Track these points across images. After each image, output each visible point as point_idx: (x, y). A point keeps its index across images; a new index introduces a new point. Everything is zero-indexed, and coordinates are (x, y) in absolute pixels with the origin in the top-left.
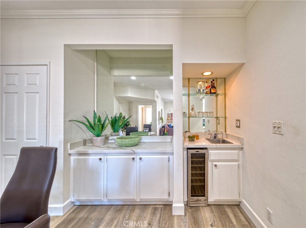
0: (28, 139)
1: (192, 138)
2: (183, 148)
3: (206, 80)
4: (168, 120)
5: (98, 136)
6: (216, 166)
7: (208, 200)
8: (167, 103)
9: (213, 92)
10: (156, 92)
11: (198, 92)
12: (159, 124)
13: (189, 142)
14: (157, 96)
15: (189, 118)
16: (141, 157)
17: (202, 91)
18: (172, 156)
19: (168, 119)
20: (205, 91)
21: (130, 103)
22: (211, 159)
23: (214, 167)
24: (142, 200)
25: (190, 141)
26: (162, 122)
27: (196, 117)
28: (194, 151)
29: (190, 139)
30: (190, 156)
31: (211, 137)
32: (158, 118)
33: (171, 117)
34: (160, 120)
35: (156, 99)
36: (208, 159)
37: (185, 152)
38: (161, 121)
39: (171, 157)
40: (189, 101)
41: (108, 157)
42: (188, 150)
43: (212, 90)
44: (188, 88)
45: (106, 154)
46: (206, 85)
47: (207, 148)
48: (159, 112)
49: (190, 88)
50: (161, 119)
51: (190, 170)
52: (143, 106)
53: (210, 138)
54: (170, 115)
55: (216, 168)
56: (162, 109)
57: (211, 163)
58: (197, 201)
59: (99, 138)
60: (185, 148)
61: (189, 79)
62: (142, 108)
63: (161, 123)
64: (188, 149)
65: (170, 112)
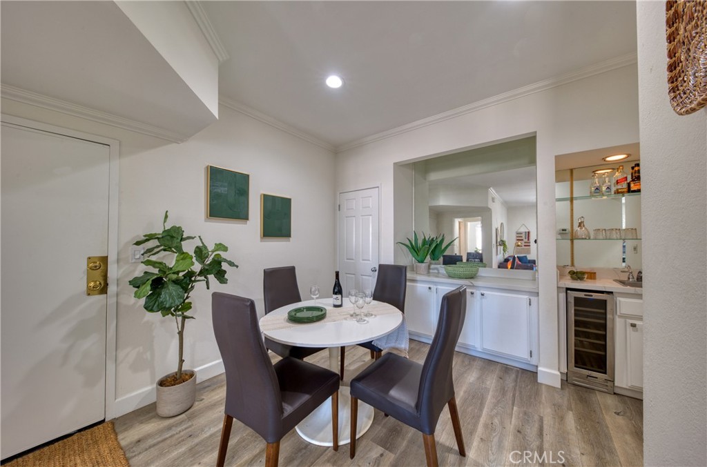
0: (363, 260)
1: (577, 275)
2: (558, 287)
3: (616, 166)
4: (518, 246)
5: (422, 262)
6: (633, 326)
7: (613, 381)
8: (512, 209)
9: (636, 189)
10: (492, 191)
11: (595, 192)
12: (497, 254)
13: (571, 281)
14: (493, 200)
15: (572, 241)
16: (483, 292)
17: (604, 189)
18: (536, 298)
19: (519, 243)
20: (613, 189)
21: (440, 216)
22: (622, 312)
23: (629, 329)
24: (485, 351)
25: (573, 279)
26: (504, 251)
27: (589, 239)
28: (582, 295)
29: (574, 276)
30: (572, 301)
31: (629, 278)
32: (494, 242)
33: (526, 240)
34: (500, 245)
35: (491, 205)
36: (614, 312)
37: (563, 295)
38: (502, 247)
39: (534, 299)
40: (572, 210)
41: (439, 287)
42: (569, 291)
43: (632, 185)
44: (569, 183)
45: (435, 283)
46: (618, 175)
47: (612, 293)
48: (497, 229)
49: (575, 182)
50: (503, 243)
51: (573, 325)
52: (460, 220)
53: (626, 279)
54: (523, 235)
55: (634, 331)
56: (502, 224)
57: (623, 320)
58: (589, 378)
59: (423, 265)
60: (562, 288)
61: (572, 171)
62: (460, 223)
63: (502, 251)
64: (568, 289)
65: (523, 230)
